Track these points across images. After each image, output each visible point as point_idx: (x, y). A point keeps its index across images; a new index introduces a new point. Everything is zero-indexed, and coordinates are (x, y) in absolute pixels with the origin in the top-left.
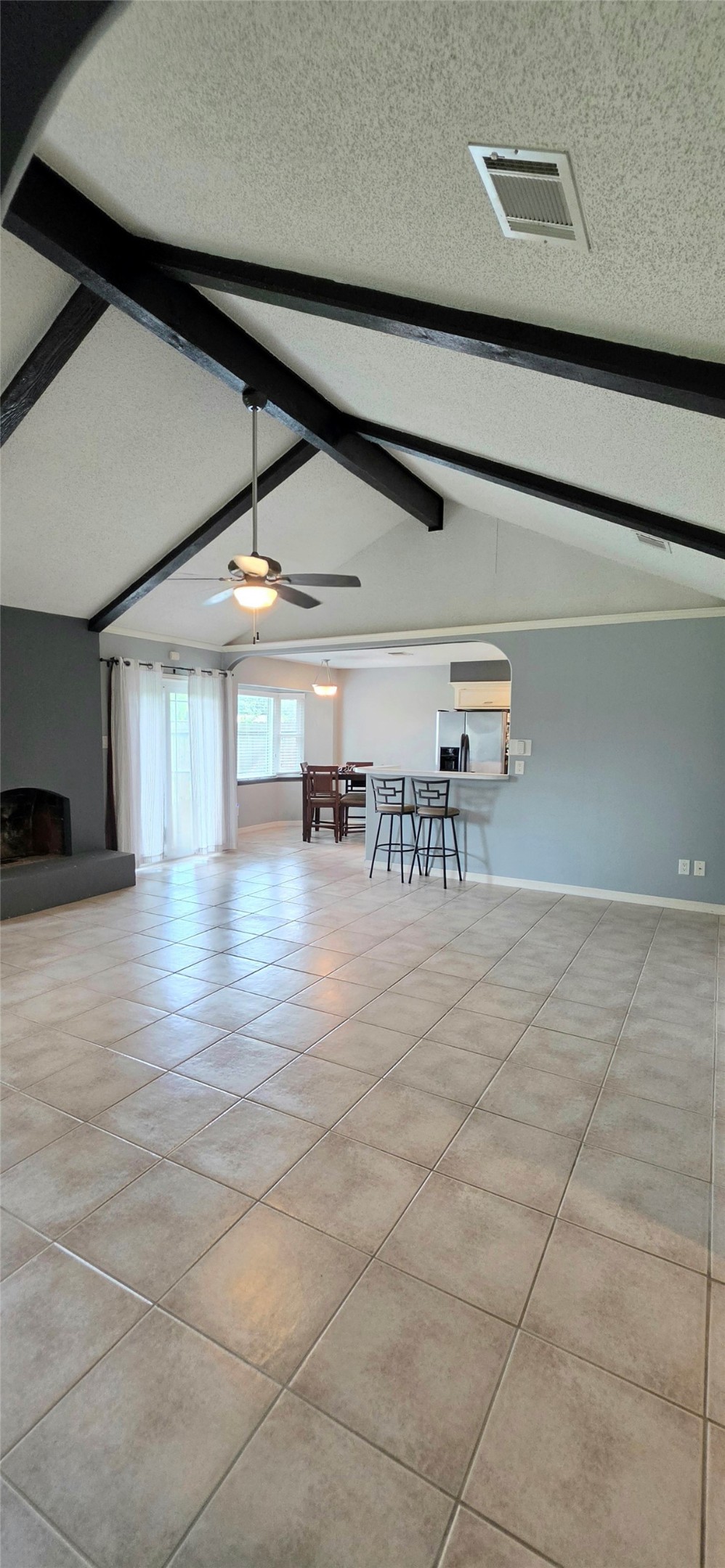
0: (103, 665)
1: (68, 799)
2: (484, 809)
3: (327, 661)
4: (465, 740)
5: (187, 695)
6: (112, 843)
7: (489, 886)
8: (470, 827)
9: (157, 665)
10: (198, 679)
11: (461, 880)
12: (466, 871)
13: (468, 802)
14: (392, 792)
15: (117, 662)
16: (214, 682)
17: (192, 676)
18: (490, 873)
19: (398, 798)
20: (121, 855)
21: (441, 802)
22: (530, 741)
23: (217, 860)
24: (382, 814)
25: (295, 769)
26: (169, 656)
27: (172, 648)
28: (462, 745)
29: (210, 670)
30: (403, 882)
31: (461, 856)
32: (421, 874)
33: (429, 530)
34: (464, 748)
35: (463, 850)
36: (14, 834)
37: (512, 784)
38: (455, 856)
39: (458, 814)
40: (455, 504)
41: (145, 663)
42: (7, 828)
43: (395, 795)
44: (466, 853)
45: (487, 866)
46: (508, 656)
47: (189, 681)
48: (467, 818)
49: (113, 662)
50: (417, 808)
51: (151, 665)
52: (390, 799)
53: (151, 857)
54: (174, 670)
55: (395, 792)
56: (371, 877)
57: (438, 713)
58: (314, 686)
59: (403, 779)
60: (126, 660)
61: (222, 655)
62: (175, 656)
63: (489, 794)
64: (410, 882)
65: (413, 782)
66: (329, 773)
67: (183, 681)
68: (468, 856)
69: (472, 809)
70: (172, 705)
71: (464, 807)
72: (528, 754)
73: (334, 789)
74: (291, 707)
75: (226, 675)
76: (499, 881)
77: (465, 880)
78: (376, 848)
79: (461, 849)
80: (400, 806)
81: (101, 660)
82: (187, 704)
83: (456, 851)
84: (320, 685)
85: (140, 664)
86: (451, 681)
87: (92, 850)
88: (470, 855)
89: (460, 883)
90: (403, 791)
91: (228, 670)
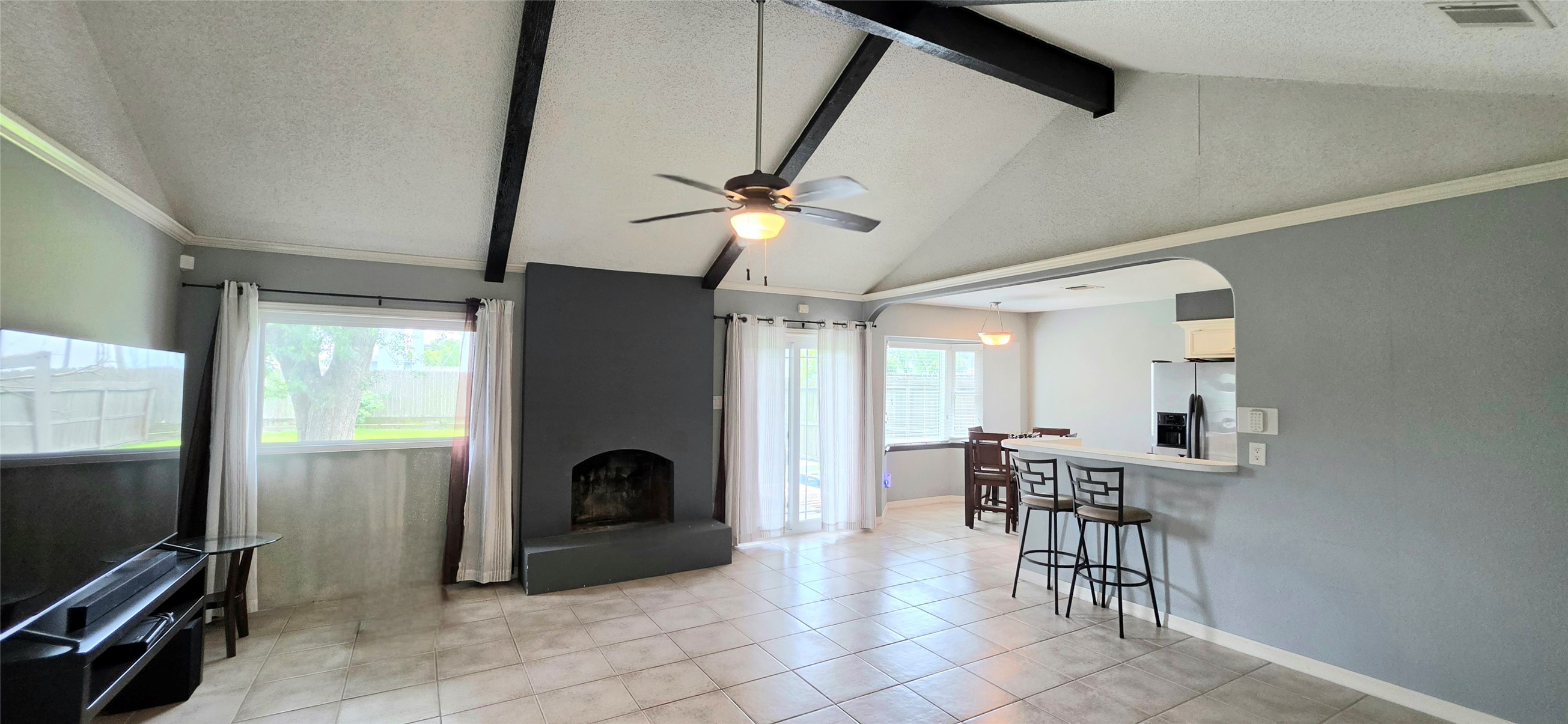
0: (719, 324)
1: (672, 462)
2: (1197, 517)
3: (997, 303)
4: (1197, 405)
5: (816, 350)
6: (721, 516)
7: (1208, 646)
8: (1171, 542)
9: (779, 320)
10: (829, 332)
11: (1159, 624)
12: (1168, 611)
13: (1170, 504)
14: (1039, 478)
15: (732, 318)
16: (851, 335)
17: (822, 330)
18: (1210, 622)
19: (1048, 488)
20: (726, 527)
21: (1113, 499)
22: (1275, 411)
23: (850, 540)
24: (1029, 509)
25: (964, 437)
26: (797, 309)
27: (802, 300)
28: (1192, 410)
29: (845, 322)
30: (1057, 613)
31: (1159, 588)
32: (1095, 603)
33: (1095, 117)
34: (1195, 414)
35: (1162, 577)
36: (633, 493)
37: (1244, 482)
38: (1148, 585)
39: (1149, 521)
40: (1130, 73)
41: (765, 318)
42: (626, 488)
43: (1043, 483)
44: (1167, 584)
45: (1204, 608)
46: (1230, 282)
47: (819, 334)
48: (1166, 528)
49: (728, 319)
50: (1077, 506)
51: (771, 320)
52: (1038, 489)
53: (769, 531)
54: (803, 325)
55: (1044, 479)
56: (1014, 596)
57: (1153, 364)
58: (980, 334)
59: (1054, 462)
60: (742, 316)
61: (862, 304)
62: (804, 309)
63: (1204, 494)
64: (1068, 616)
65: (1069, 467)
66: (997, 442)
67: (812, 335)
68: (1171, 590)
69: (1175, 514)
70: (803, 362)
71: (1160, 509)
72: (1273, 430)
74: (967, 361)
75: (865, 326)
76: (1227, 640)
77: (1166, 627)
78: (1021, 556)
79: (1158, 572)
80: (1053, 499)
81: (715, 317)
82: (816, 360)
83: (1149, 579)
84: (987, 334)
85: (759, 319)
86: (1177, 321)
87: (697, 517)
88: (1174, 587)
89: (1158, 633)
90: (1055, 479)
91: (870, 321)
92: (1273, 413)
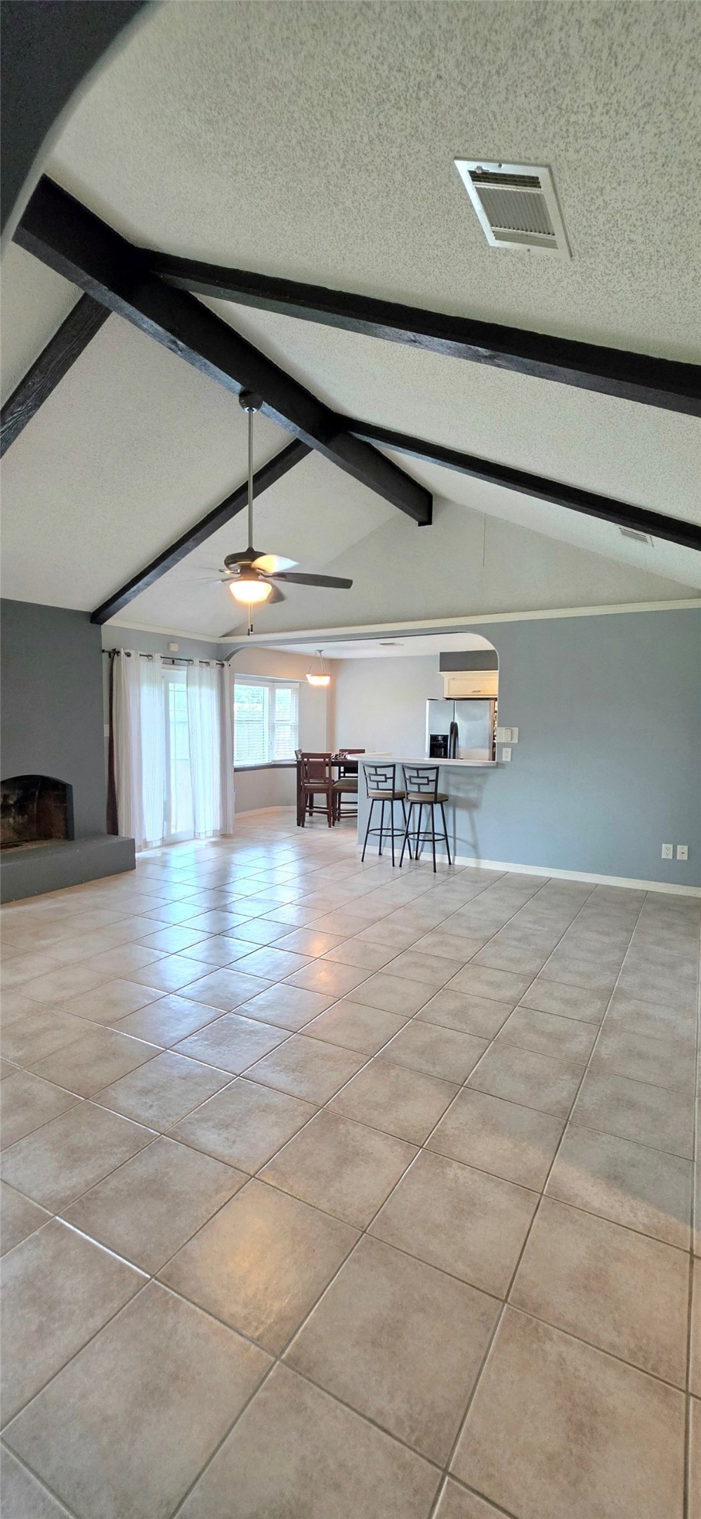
0: (105, 656)
1: (71, 786)
2: (473, 795)
3: (320, 651)
4: (454, 728)
5: (185, 685)
6: (113, 829)
7: (478, 869)
8: (459, 813)
9: (157, 656)
10: (196, 669)
11: (450, 863)
12: (455, 855)
13: (458, 789)
15: (118, 653)
16: (211, 672)
17: (191, 667)
18: (478, 857)
19: (389, 784)
20: (121, 840)
21: (431, 788)
22: (517, 729)
23: (214, 844)
24: (374, 800)
25: (291, 757)
26: (168, 647)
27: (170, 639)
28: (451, 733)
29: (208, 661)
30: (394, 865)
31: (451, 841)
32: (411, 858)
33: (419, 525)
34: (453, 735)
35: (452, 835)
36: (19, 819)
37: (499, 770)
38: (445, 841)
39: (447, 800)
40: (444, 500)
41: (145, 654)
42: (13, 815)
43: (386, 781)
44: (455, 838)
45: (476, 851)
46: (495, 647)
47: (187, 671)
48: (456, 804)
49: (114, 653)
50: (408, 794)
51: (151, 656)
53: (152, 842)
54: (173, 661)
55: (386, 778)
56: (362, 861)
57: (428, 702)
58: (308, 676)
59: (394, 766)
60: (127, 651)
61: (219, 645)
62: (174, 648)
63: (478, 780)
64: (400, 866)
65: (404, 769)
66: (322, 760)
67: (181, 672)
68: (457, 841)
69: (461, 795)
70: (171, 694)
71: (453, 792)
72: (515, 741)
73: (327, 776)
74: (286, 698)
75: (223, 665)
76: (488, 865)
77: (453, 864)
78: (368, 833)
79: (450, 833)
80: (391, 792)
81: (103, 651)
82: (185, 693)
83: (446, 835)
84: (314, 675)
85: (141, 655)
86: (440, 671)
87: (93, 835)
88: (459, 839)
89: (450, 867)
90: (394, 778)
91: (225, 660)
92: (516, 730)
